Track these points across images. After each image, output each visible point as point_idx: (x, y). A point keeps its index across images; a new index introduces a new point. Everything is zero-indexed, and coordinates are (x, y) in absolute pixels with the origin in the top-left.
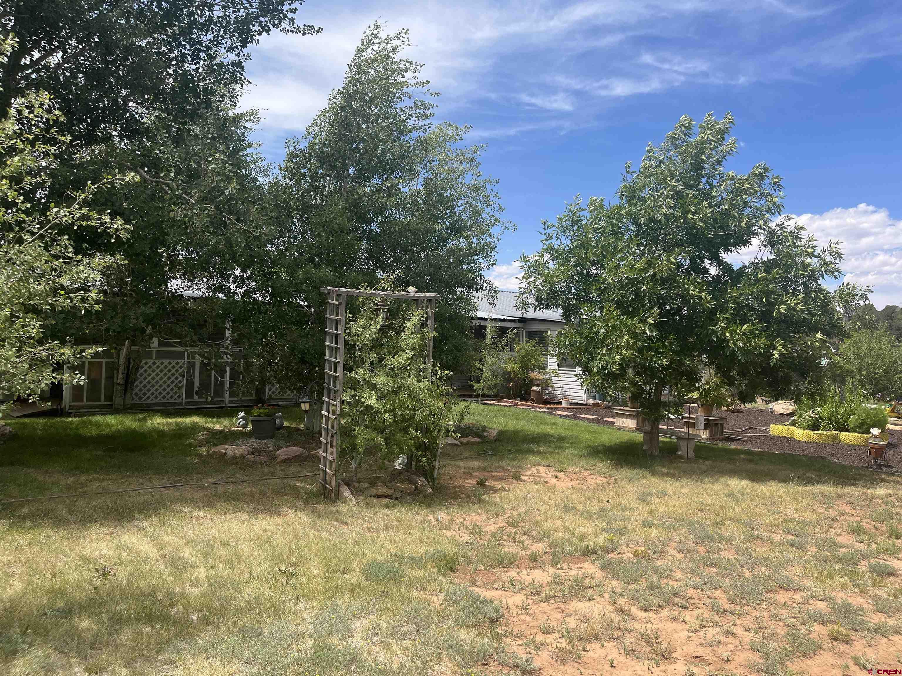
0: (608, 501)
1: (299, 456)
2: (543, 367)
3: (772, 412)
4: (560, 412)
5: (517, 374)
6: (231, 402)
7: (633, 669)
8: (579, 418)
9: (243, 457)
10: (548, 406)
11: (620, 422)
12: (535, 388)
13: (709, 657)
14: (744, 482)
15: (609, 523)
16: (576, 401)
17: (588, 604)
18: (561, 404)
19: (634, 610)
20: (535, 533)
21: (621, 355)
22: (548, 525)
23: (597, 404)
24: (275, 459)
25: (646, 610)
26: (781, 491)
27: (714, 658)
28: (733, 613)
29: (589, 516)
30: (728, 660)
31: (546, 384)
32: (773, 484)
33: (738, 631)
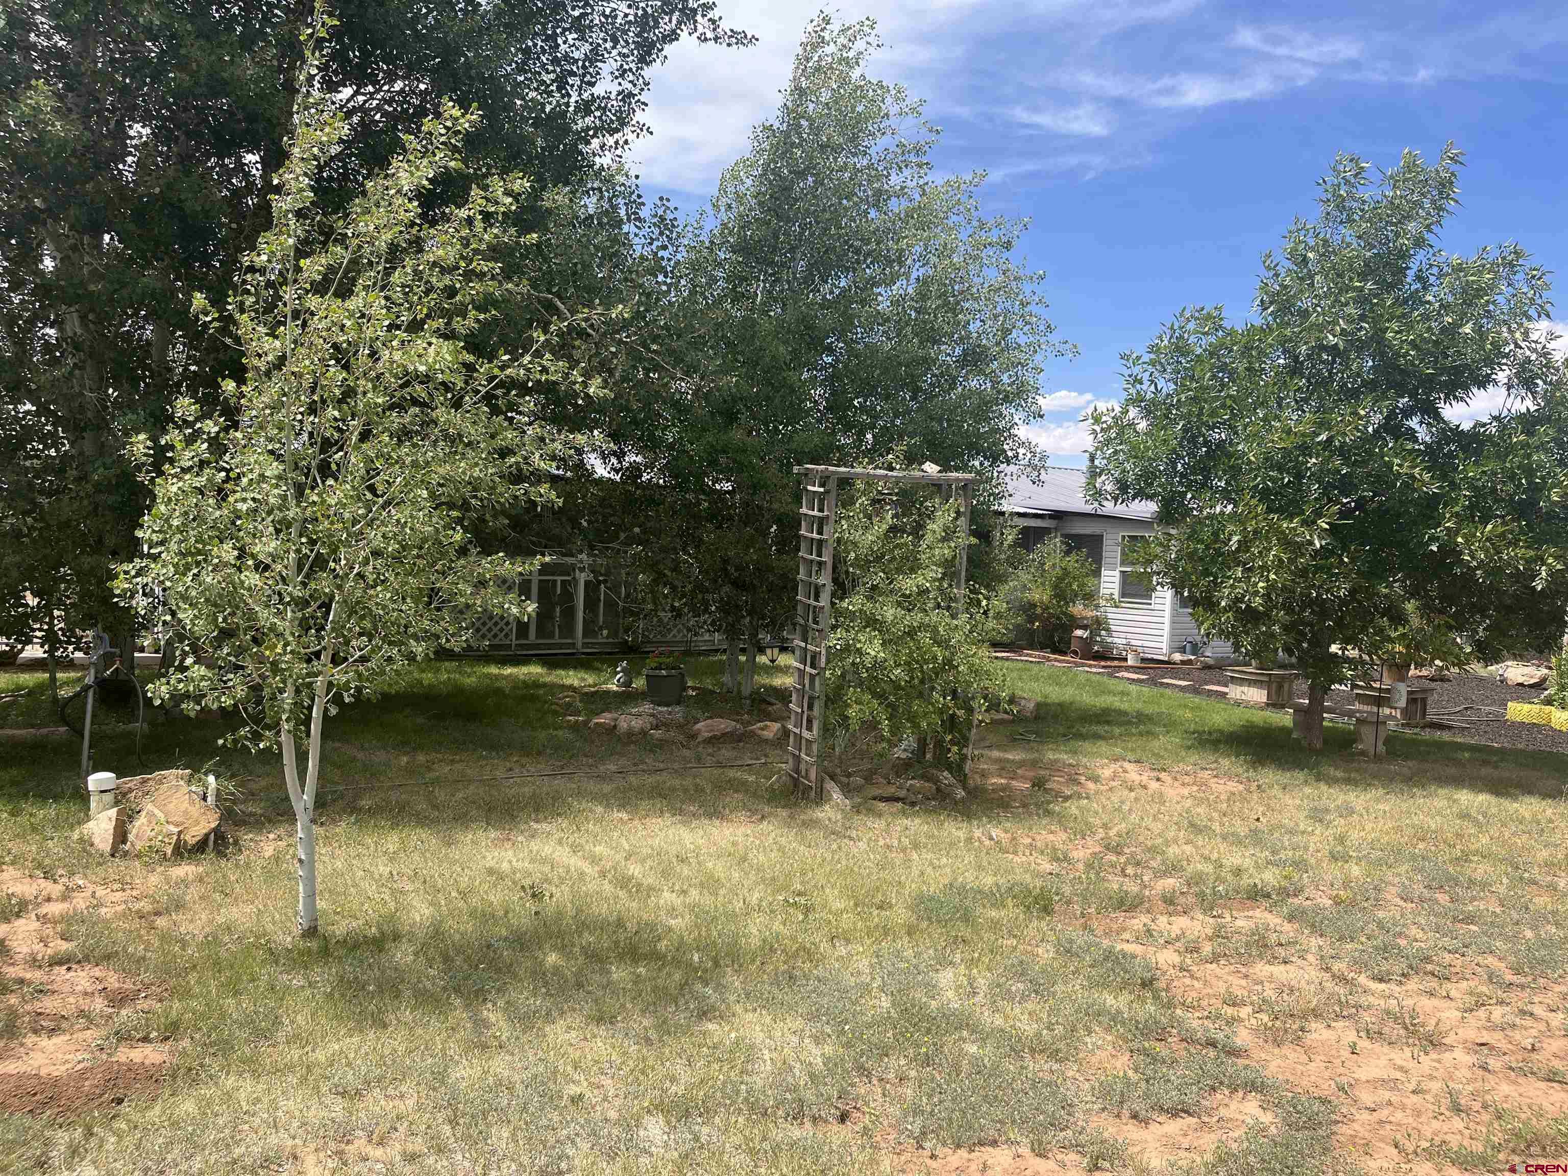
0: (1258, 820)
1: (731, 734)
2: (1090, 597)
3: (1502, 682)
4: (1126, 675)
5: (1048, 608)
6: (585, 645)
7: (1388, 1057)
8: (1162, 684)
9: (643, 733)
10: (1103, 663)
11: (1236, 692)
12: (1079, 633)
13: (1504, 1045)
14: (1483, 798)
15: (1273, 853)
16: (1150, 656)
17: (1282, 967)
18: (1126, 660)
19: (1362, 979)
20: (1153, 864)
21: (1268, 581)
22: (1173, 851)
23: (1189, 662)
24: (693, 736)
25: (1381, 980)
26: (1549, 812)
27: (1510, 1046)
28: (1522, 987)
29: (1237, 841)
30: (1533, 1049)
31: (1099, 625)
32: (1533, 800)
33: (1538, 1010)
